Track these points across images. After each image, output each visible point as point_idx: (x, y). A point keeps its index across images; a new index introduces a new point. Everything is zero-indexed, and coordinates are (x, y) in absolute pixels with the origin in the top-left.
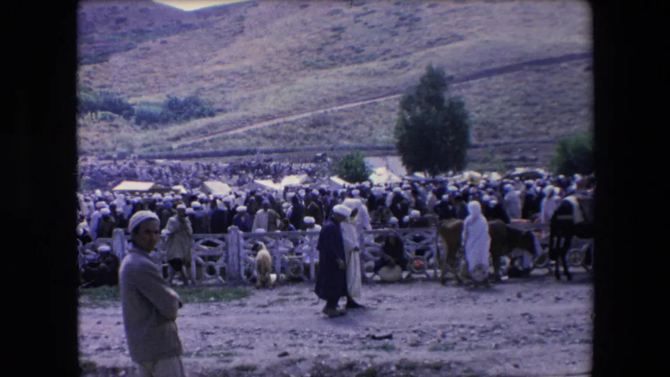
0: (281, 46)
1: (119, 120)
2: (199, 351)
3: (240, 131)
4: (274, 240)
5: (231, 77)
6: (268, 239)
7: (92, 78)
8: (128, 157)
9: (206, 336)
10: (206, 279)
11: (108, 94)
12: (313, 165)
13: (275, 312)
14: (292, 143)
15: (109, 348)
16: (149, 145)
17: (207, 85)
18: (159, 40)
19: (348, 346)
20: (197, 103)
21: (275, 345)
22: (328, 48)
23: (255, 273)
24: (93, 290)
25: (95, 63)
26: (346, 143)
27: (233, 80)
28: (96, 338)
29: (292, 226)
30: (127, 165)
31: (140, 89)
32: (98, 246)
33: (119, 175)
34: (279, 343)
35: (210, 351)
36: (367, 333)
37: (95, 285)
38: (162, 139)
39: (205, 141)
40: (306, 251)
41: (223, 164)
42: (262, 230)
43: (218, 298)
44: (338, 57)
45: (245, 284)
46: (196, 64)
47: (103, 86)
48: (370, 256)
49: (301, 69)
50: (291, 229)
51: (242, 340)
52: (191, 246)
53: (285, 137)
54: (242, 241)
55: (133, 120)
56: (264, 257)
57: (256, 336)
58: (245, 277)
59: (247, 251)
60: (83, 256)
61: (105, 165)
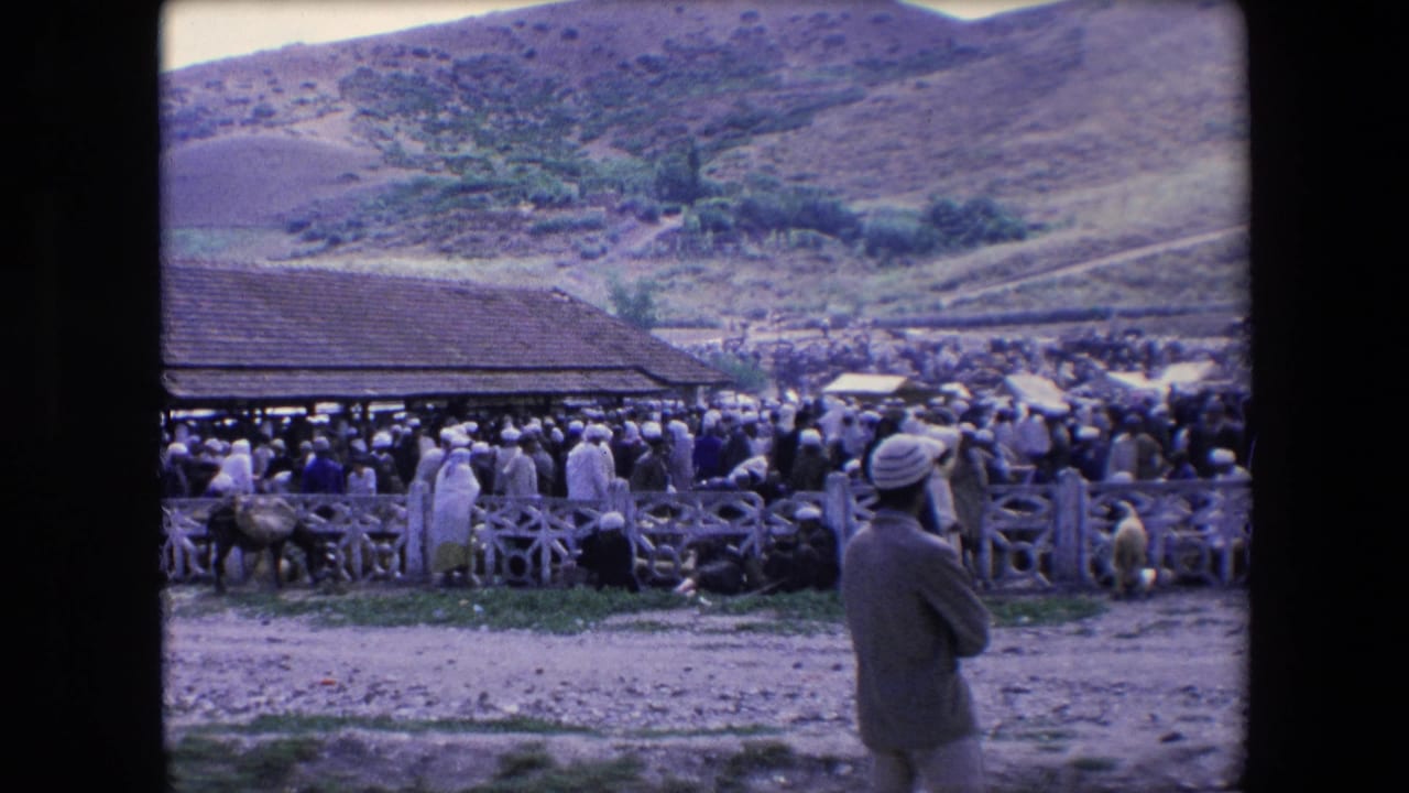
0: (1159, 90)
1: (832, 246)
2: (1000, 727)
3: (1077, 271)
4: (1152, 499)
5: (1059, 157)
6: (1140, 495)
7: (779, 161)
8: (851, 324)
9: (1012, 696)
10: (1013, 578)
11: (809, 192)
12: (1224, 342)
14: (1183, 295)
15: (817, 718)
16: (893, 300)
17: (1011, 174)
18: (912, 81)
20: (989, 212)
23: (1112, 567)
24: (785, 598)
25: (785, 129)
27: (1061, 164)
28: (792, 696)
29: (1190, 468)
30: (849, 343)
31: (878, 185)
32: (796, 508)
33: (832, 361)
34: (1157, 712)
35: (1021, 728)
37: (789, 589)
38: (922, 289)
39: (1006, 292)
40: (1212, 522)
41: (1044, 339)
42: (1124, 476)
43: (1037, 617)
45: (1090, 590)
46: (985, 131)
47: (800, 178)
49: (1204, 139)
50: (1187, 476)
51: (1087, 705)
52: (984, 510)
53: (1168, 284)
54: (1087, 500)
55: (861, 247)
56: (1130, 533)
57: (1113, 698)
58: (1090, 575)
59: (1096, 520)
60: (765, 527)
61: (805, 340)
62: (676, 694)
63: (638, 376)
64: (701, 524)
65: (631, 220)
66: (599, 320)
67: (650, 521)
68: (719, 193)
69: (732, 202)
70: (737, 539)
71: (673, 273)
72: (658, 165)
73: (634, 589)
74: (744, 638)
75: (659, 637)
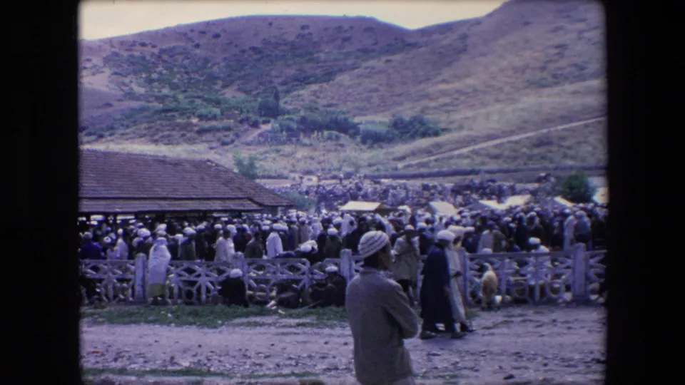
0: (504, 63)
1: (344, 138)
2: (425, 373)
3: (465, 151)
4: (500, 262)
5: (456, 96)
6: (494, 260)
7: (318, 97)
8: (353, 177)
9: (431, 357)
11: (333, 113)
12: (536, 185)
13: (500, 334)
14: (516, 163)
15: (336, 369)
16: (374, 165)
17: (432, 104)
18: (384, 58)
19: (573, 370)
20: (422, 122)
21: (501, 367)
22: (552, 66)
23: (481, 294)
24: (321, 311)
25: (322, 82)
26: (570, 163)
27: (457, 99)
28: (323, 358)
29: (517, 247)
30: (352, 186)
31: (367, 110)
32: (326, 267)
33: (344, 195)
34: (503, 365)
35: (436, 373)
36: (592, 356)
37: (323, 306)
38: (389, 160)
39: (430, 161)
40: (529, 273)
41: (449, 184)
42: (489, 250)
44: (561, 75)
45: (470, 306)
46: (420, 82)
47: (330, 106)
48: (594, 277)
49: (525, 88)
50: (516, 250)
51: (468, 361)
53: (508, 157)
54: (468, 262)
55: (358, 139)
56: (490, 279)
57: (482, 358)
58: (470, 299)
59: (473, 272)
60: (310, 276)
61: (330, 185)
62: (267, 357)
63: (249, 202)
64: (279, 274)
65: (246, 126)
66: (231, 175)
67: (254, 273)
68: (289, 113)
69: (295, 117)
70: (297, 282)
71: (266, 152)
72: (259, 100)
73: (246, 306)
74: (299, 330)
75: (258, 329)
